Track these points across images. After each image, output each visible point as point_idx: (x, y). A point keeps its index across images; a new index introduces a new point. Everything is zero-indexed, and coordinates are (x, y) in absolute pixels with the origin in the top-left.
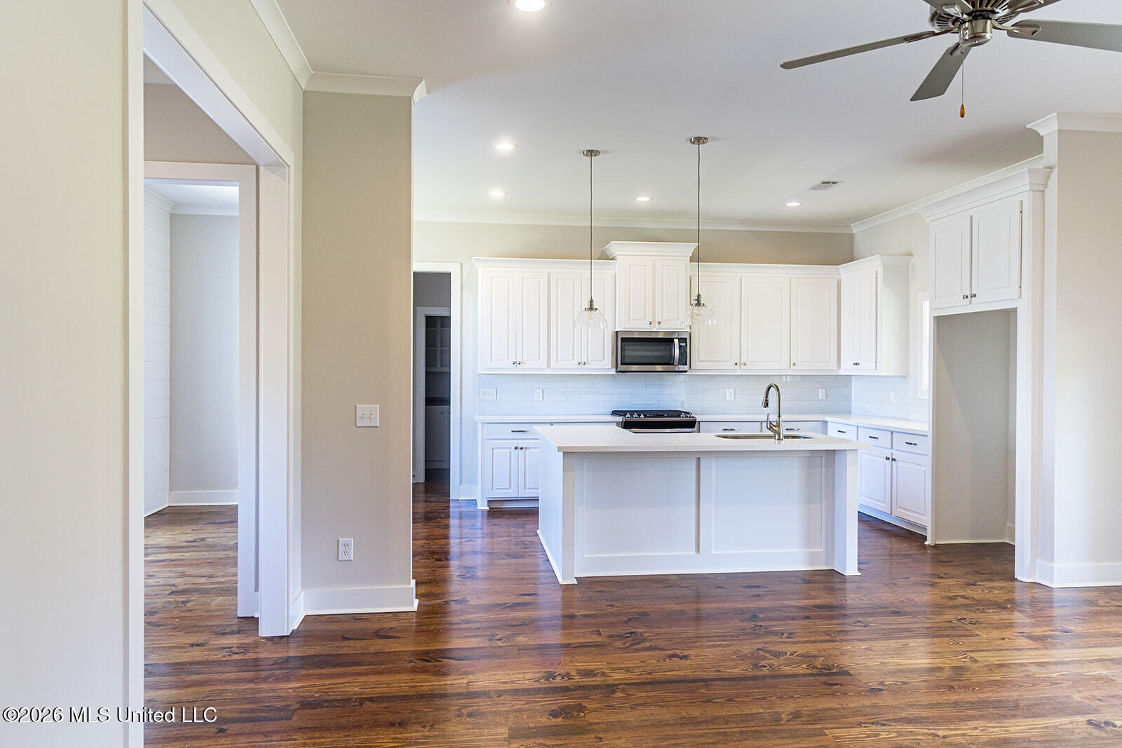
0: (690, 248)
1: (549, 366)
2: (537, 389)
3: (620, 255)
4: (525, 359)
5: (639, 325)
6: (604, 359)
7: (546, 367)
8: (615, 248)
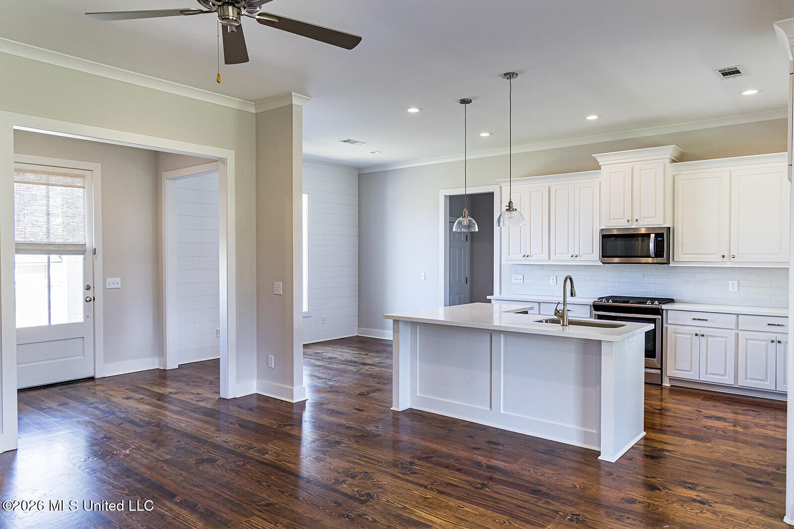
0: (669, 151)
1: (549, 259)
2: (552, 276)
3: (603, 165)
4: (531, 254)
5: (619, 223)
6: (593, 252)
7: (548, 259)
8: (601, 158)
